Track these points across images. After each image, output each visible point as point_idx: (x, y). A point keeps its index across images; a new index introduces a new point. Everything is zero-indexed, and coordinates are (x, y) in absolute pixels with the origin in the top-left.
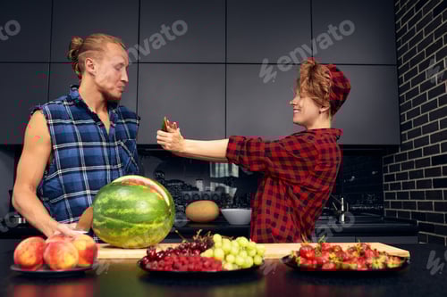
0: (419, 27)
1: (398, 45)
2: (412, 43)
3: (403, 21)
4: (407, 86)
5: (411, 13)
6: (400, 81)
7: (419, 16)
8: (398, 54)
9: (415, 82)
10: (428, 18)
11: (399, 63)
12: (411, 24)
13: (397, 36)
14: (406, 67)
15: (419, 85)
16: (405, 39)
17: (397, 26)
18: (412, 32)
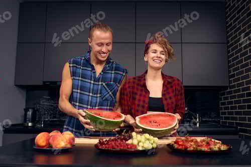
0: (239, 23)
1: (228, 32)
2: (235, 32)
3: (231, 20)
4: (233, 55)
5: (234, 16)
6: (229, 52)
7: (239, 17)
8: (228, 37)
9: (237, 53)
10: (244, 19)
11: (228, 42)
12: (234, 22)
13: (227, 28)
14: (232, 44)
15: (239, 54)
16: (231, 30)
17: (227, 23)
18: (235, 26)
